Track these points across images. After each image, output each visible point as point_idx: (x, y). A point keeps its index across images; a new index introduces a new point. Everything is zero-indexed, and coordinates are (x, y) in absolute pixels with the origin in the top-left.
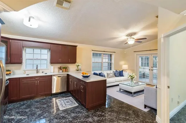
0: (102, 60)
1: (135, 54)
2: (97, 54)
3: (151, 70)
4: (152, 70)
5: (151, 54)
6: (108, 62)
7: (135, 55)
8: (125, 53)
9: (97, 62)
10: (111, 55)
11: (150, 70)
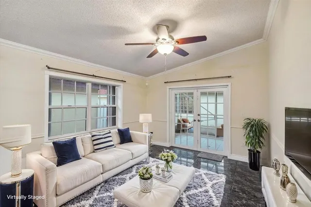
0: (88, 101)
1: (168, 87)
2: (69, 84)
3: (197, 121)
4: (199, 121)
5: (198, 88)
6: (109, 106)
7: (168, 90)
8: (147, 84)
9: (69, 107)
10: (114, 87)
11: (195, 121)
